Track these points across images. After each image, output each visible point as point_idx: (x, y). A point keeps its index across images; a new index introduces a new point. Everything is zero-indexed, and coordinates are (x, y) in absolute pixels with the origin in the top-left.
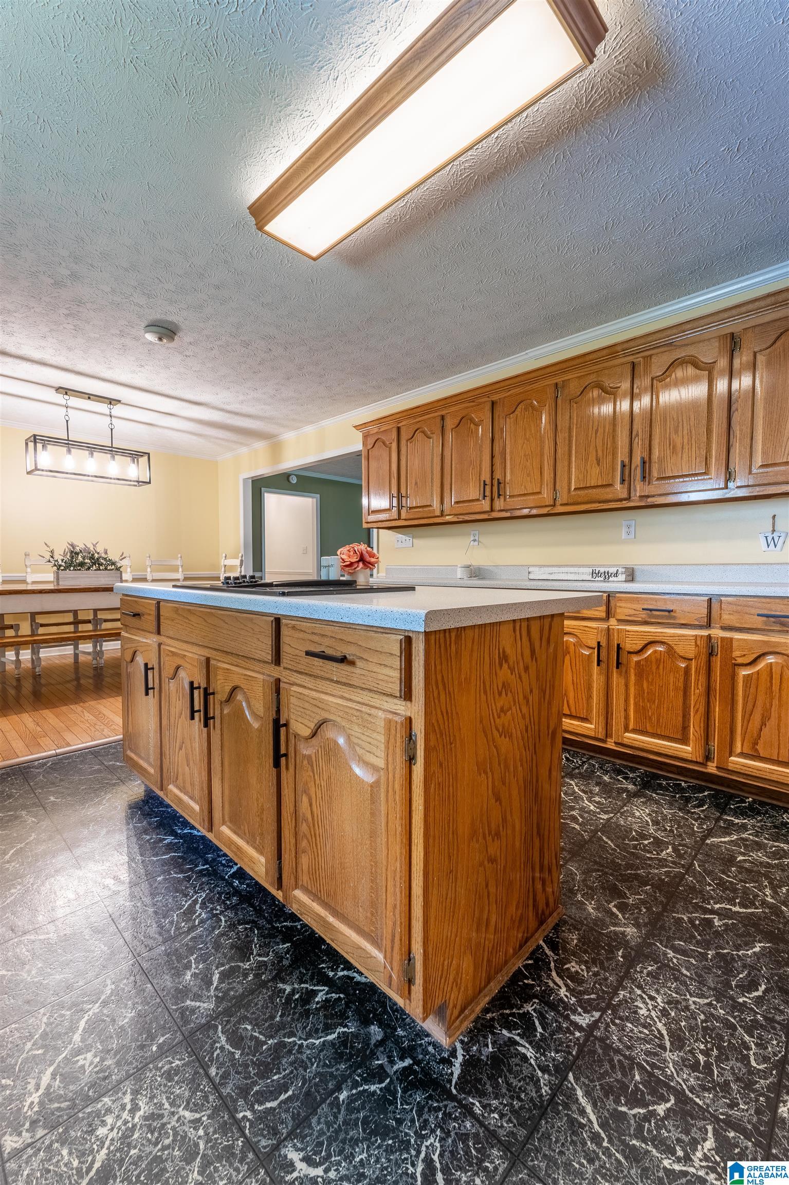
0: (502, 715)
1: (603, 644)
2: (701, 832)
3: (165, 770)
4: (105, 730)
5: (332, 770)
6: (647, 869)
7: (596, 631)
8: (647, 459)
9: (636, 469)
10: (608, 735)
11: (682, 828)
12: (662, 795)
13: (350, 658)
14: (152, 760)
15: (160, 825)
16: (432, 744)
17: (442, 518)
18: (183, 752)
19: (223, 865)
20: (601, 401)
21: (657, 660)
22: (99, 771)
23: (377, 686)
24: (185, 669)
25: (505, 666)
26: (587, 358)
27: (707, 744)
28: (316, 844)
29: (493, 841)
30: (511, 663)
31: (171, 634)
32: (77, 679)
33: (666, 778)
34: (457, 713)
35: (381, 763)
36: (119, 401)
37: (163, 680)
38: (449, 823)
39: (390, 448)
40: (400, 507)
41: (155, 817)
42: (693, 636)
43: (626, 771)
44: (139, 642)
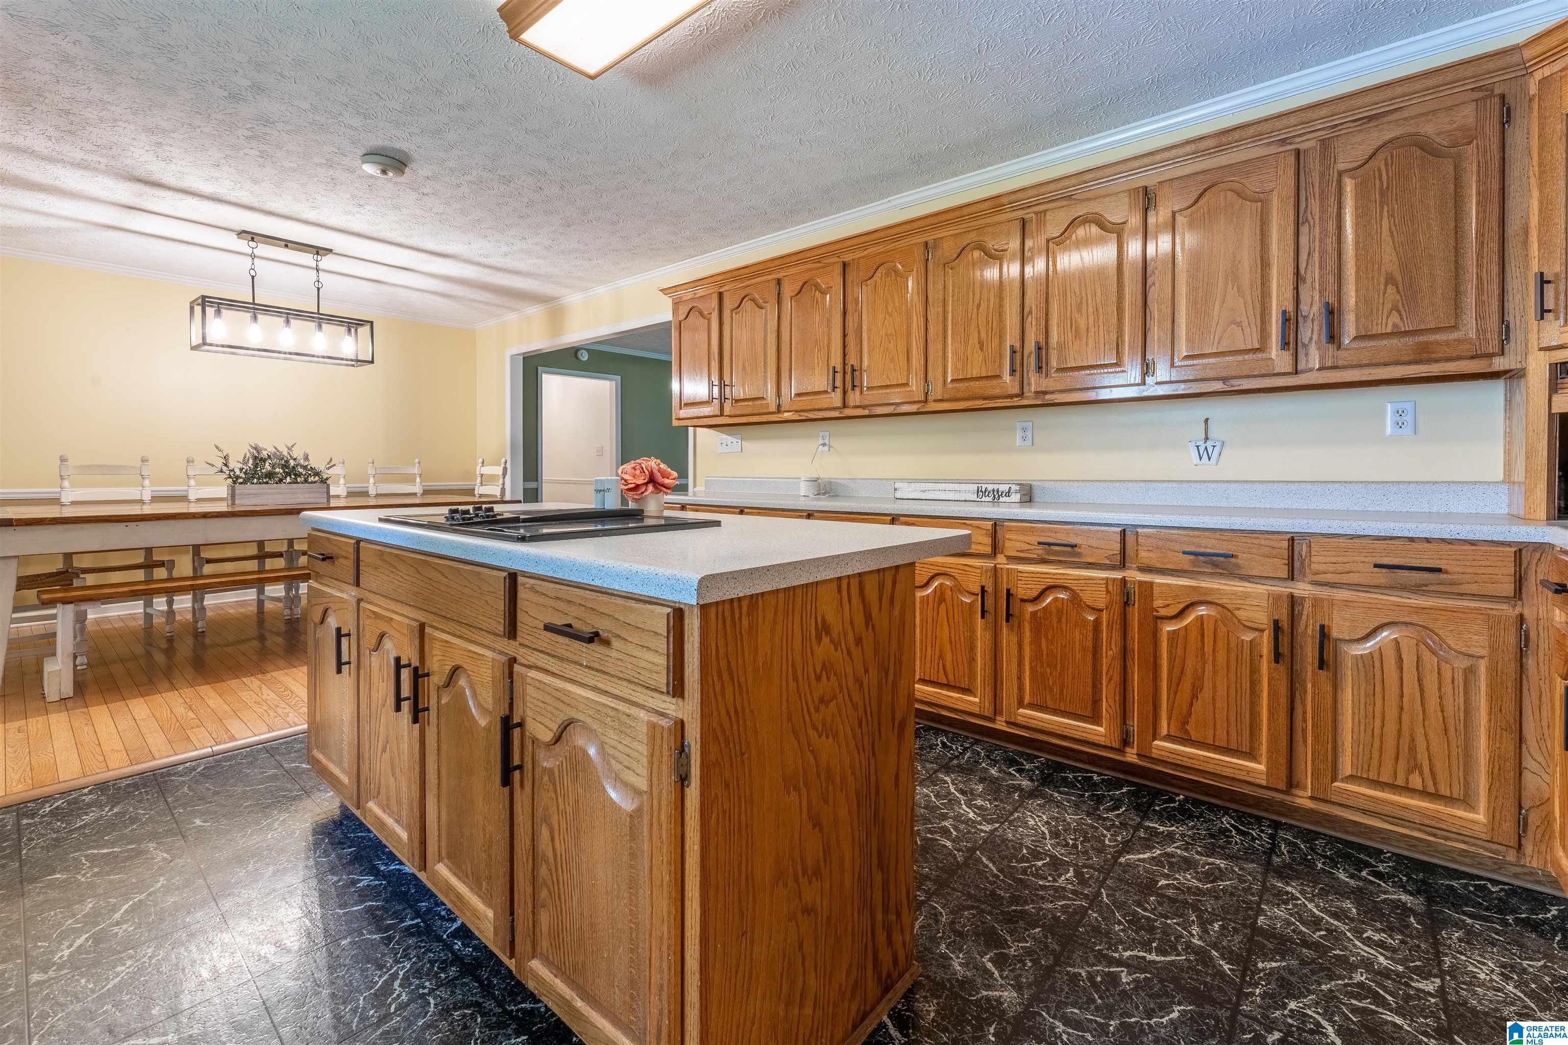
0: (823, 708)
1: (989, 589)
2: (1114, 847)
3: (362, 781)
4: (290, 715)
5: (580, 791)
6: (1038, 903)
7: (979, 571)
8: (1043, 344)
9: (1029, 356)
10: (997, 711)
11: (1089, 841)
12: (1067, 794)
13: (604, 635)
14: (346, 765)
15: (356, 859)
16: (713, 757)
17: (779, 415)
18: (387, 755)
19: (442, 918)
20: (983, 265)
21: (1058, 611)
22: (274, 778)
23: (637, 676)
24: (391, 638)
25: (826, 640)
26: (965, 211)
27: (1125, 723)
28: (559, 894)
29: (810, 883)
30: (835, 636)
31: (374, 587)
32: (262, 638)
33: (1074, 769)
34: (752, 711)
35: (643, 785)
36: (330, 251)
37: (362, 651)
38: (740, 865)
39: (709, 320)
40: (722, 399)
41: (350, 847)
42: (1103, 579)
43: (1022, 760)
44: (332, 596)
